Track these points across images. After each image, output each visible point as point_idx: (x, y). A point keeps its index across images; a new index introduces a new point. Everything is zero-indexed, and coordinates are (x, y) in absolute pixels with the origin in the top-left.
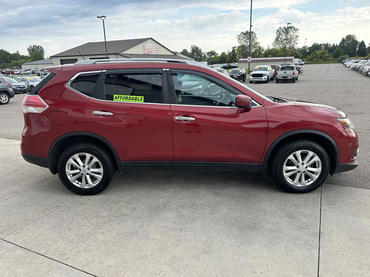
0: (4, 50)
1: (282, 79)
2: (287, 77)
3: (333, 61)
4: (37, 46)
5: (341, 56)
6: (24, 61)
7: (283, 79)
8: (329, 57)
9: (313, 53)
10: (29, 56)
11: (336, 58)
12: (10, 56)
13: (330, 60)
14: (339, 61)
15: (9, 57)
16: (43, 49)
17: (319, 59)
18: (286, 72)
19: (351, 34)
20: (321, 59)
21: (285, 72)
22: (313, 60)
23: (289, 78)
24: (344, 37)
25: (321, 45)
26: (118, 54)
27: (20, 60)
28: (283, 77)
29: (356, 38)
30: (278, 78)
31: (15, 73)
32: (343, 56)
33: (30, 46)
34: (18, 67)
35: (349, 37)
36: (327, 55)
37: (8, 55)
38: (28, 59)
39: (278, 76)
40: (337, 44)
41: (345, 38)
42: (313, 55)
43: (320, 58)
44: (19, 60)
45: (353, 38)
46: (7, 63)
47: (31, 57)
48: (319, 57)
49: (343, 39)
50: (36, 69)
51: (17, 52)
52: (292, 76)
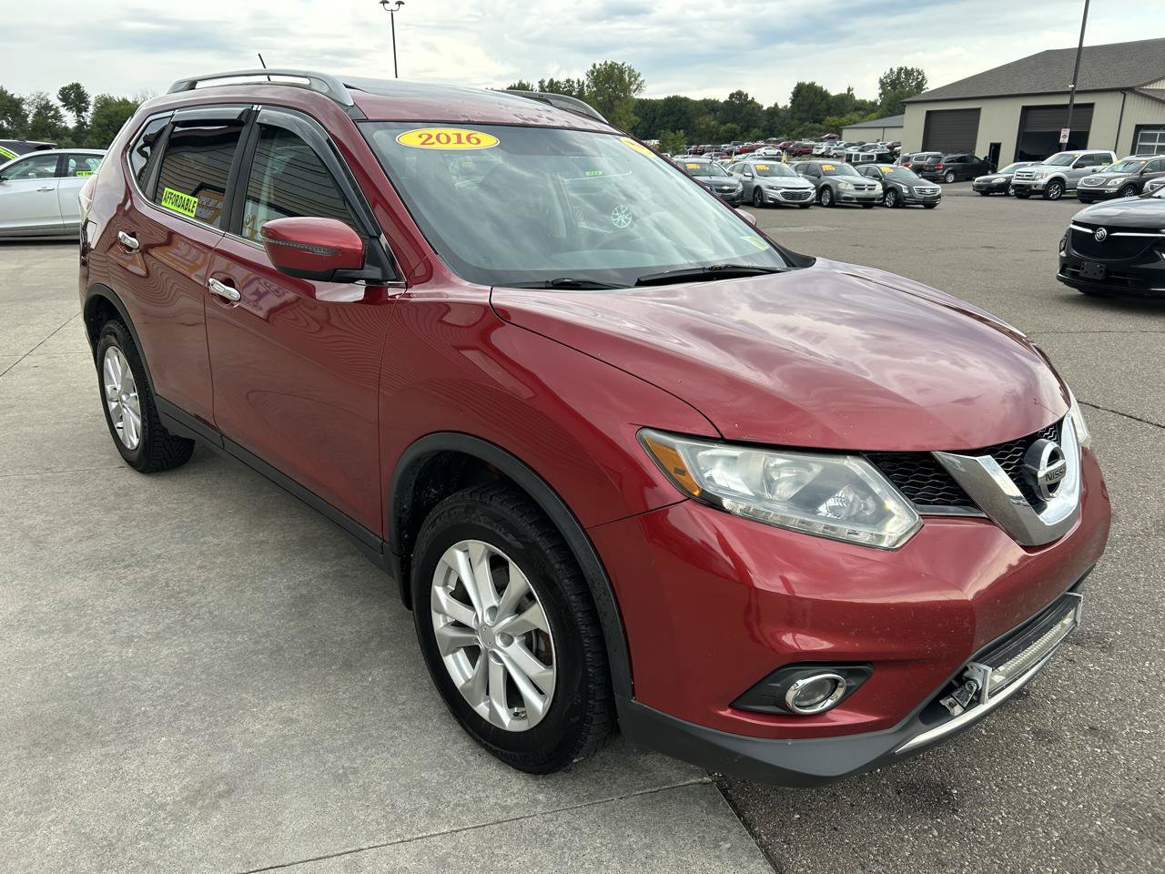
0: (818, 84)
4: (909, 68)
6: (857, 119)
10: (879, 104)
12: (827, 104)
15: (824, 106)
16: (923, 79)
26: (1131, 90)
27: (848, 115)
31: (815, 152)
33: (891, 70)
34: (834, 135)
37: (822, 100)
38: (873, 111)
44: (848, 113)
46: (815, 122)
47: (881, 106)
50: (878, 141)
51: (849, 90)
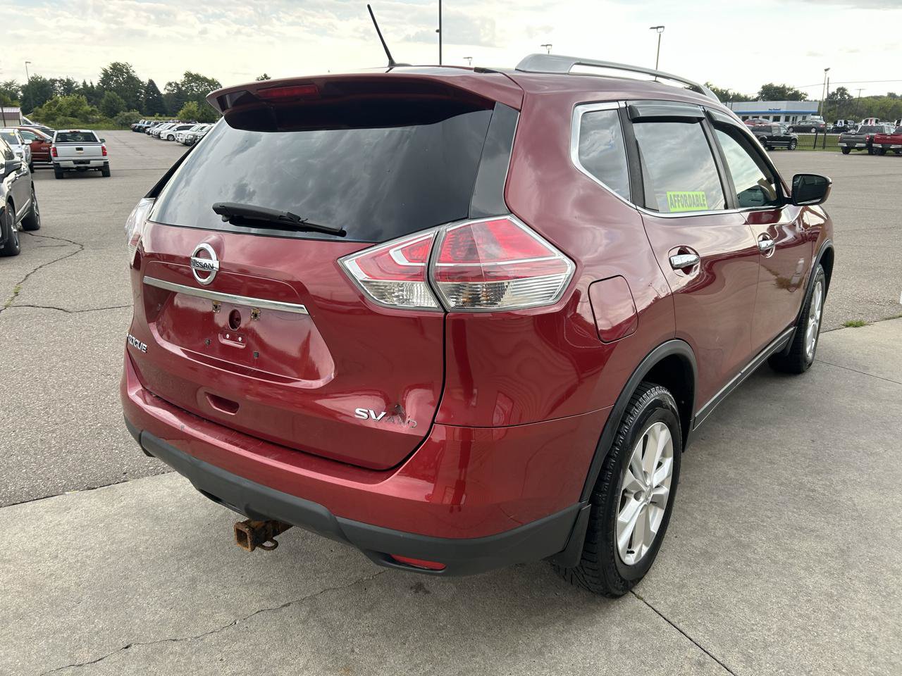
1: (75, 166)
2: (88, 162)
3: (107, 124)
5: (122, 112)
7: (78, 168)
8: (92, 112)
9: (48, 102)
11: (112, 117)
13: (98, 121)
14: (122, 125)
17: (70, 119)
18: (81, 149)
19: (122, 62)
20: (75, 119)
21: (78, 149)
22: (54, 119)
23: (93, 163)
24: (107, 66)
25: (53, 81)
28: (75, 162)
29: (133, 72)
30: (63, 164)
32: (127, 114)
35: (117, 69)
36: (87, 108)
39: (59, 158)
40: (91, 83)
41: (110, 71)
42: (49, 105)
43: (73, 115)
45: (128, 73)
48: (69, 113)
49: (106, 71)
52: (102, 157)
